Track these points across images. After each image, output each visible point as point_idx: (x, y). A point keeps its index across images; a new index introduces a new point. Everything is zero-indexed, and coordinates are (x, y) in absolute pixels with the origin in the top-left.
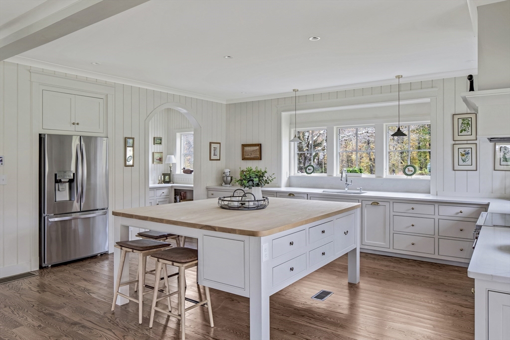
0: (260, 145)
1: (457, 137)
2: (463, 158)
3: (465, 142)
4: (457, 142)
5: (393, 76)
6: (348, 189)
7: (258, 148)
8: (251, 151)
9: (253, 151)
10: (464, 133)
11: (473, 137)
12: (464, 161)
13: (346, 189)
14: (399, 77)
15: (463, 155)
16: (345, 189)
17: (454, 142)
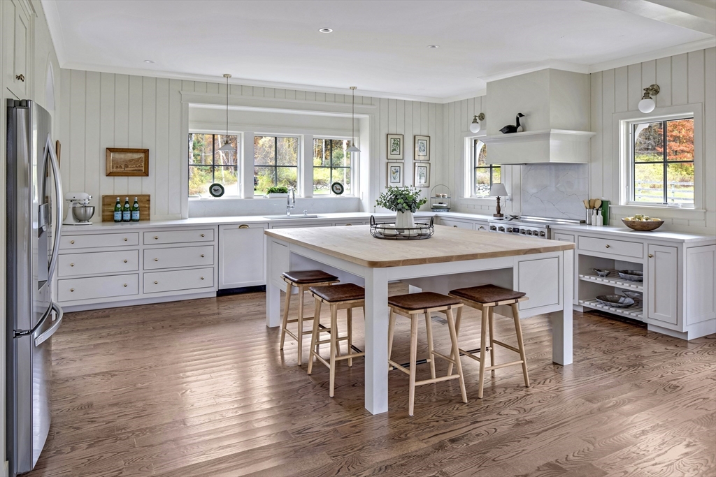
0: (146, 152)
1: (390, 157)
2: (394, 175)
3: (395, 161)
4: (390, 161)
5: (348, 85)
6: (291, 214)
7: (142, 155)
8: (125, 161)
9: (130, 161)
10: (395, 152)
11: (401, 157)
12: (394, 179)
13: (288, 214)
14: (354, 88)
15: (394, 173)
16: (286, 214)
17: (387, 161)
